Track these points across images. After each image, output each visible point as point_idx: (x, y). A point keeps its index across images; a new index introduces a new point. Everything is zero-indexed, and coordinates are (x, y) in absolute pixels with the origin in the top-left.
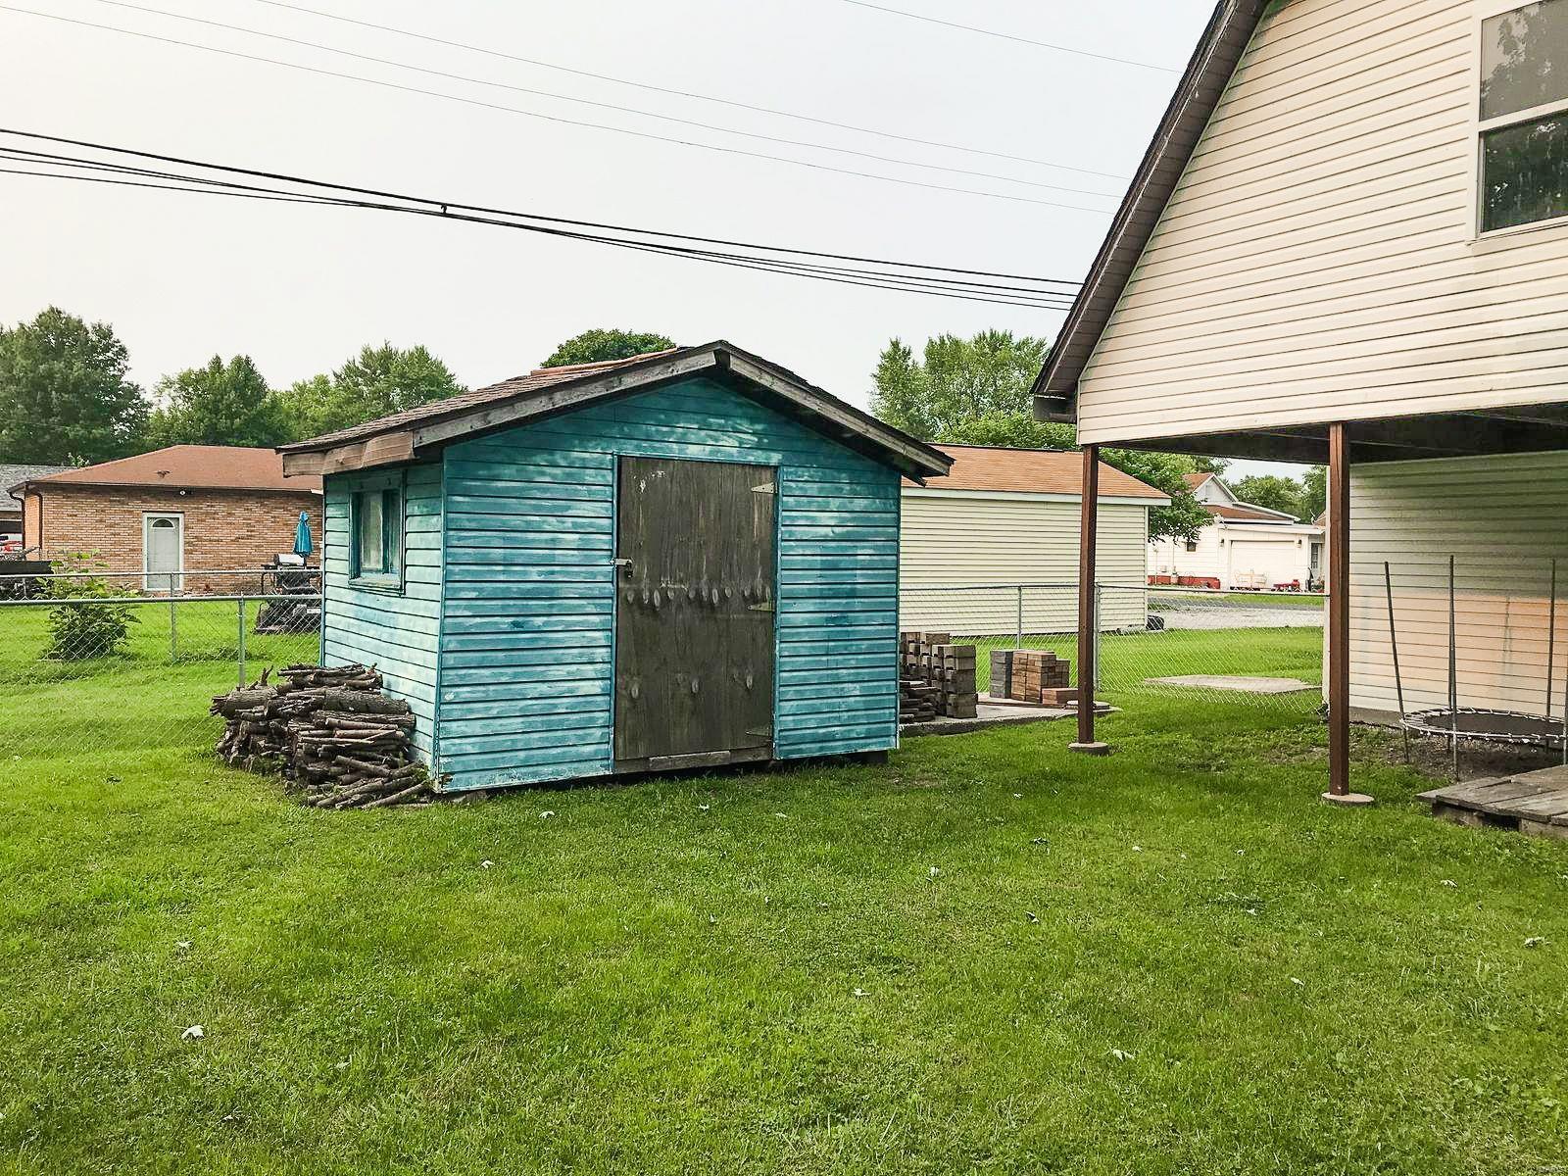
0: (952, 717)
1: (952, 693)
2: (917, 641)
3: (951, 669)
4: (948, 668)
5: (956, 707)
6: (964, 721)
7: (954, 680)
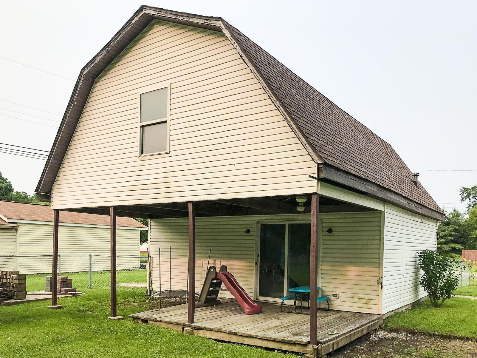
0: (16, 299)
1: (16, 291)
2: (6, 274)
3: (16, 283)
4: (15, 283)
5: (17, 296)
6: (19, 300)
7: (16, 287)
